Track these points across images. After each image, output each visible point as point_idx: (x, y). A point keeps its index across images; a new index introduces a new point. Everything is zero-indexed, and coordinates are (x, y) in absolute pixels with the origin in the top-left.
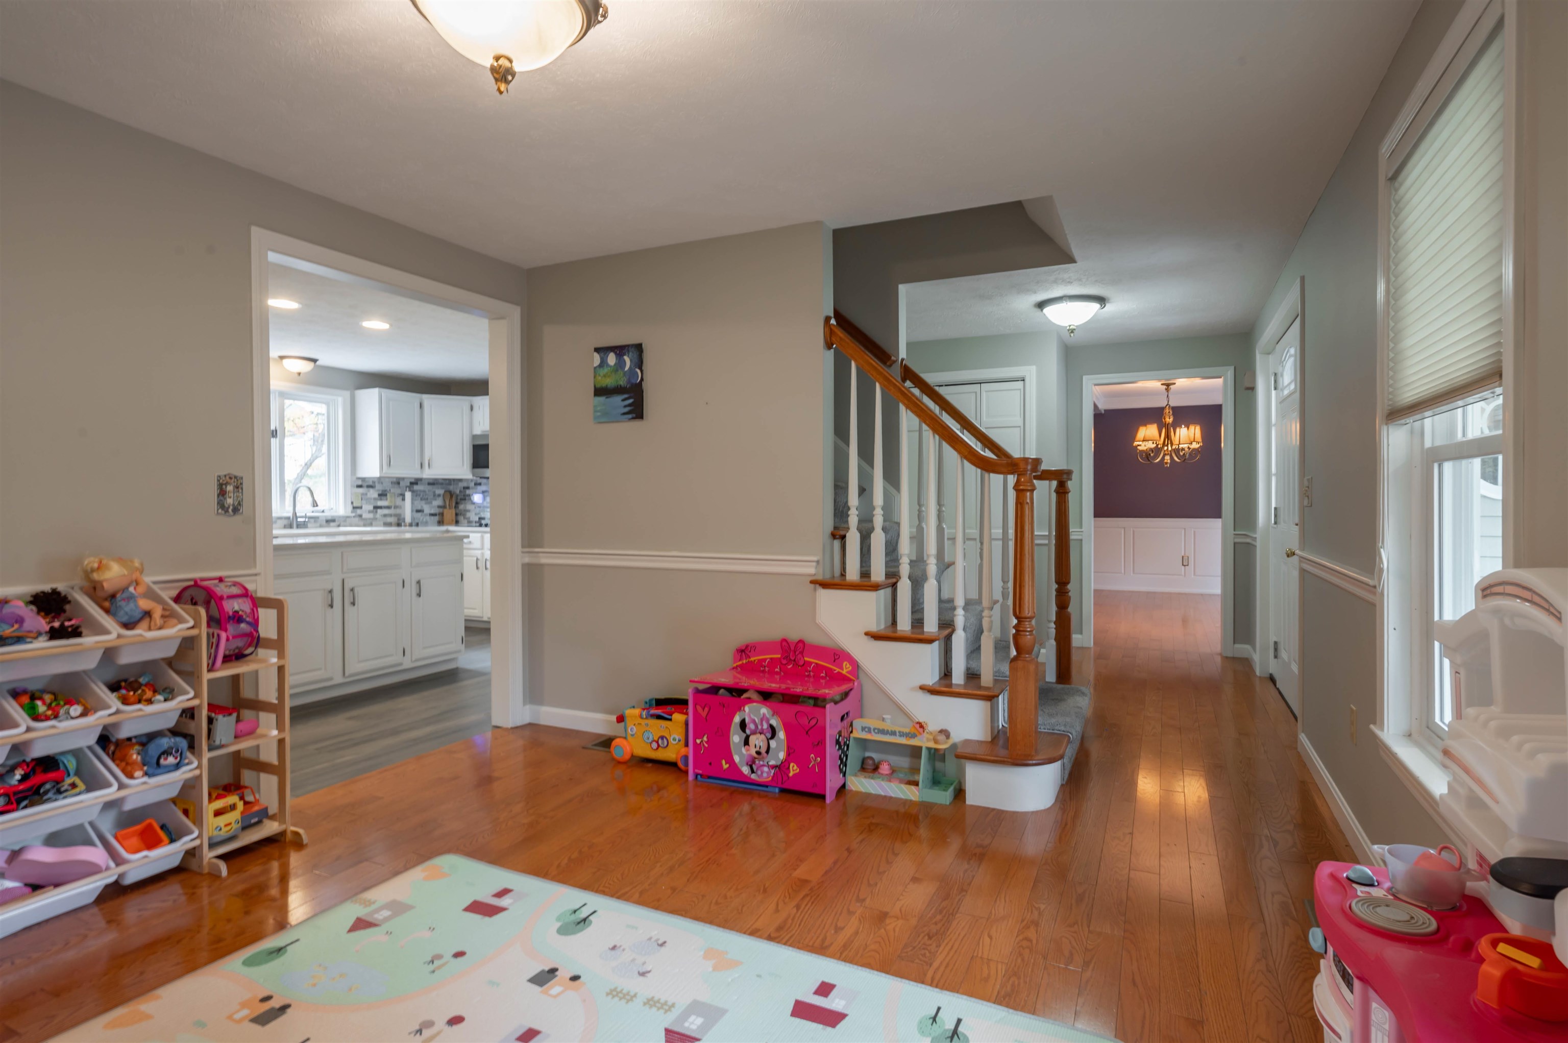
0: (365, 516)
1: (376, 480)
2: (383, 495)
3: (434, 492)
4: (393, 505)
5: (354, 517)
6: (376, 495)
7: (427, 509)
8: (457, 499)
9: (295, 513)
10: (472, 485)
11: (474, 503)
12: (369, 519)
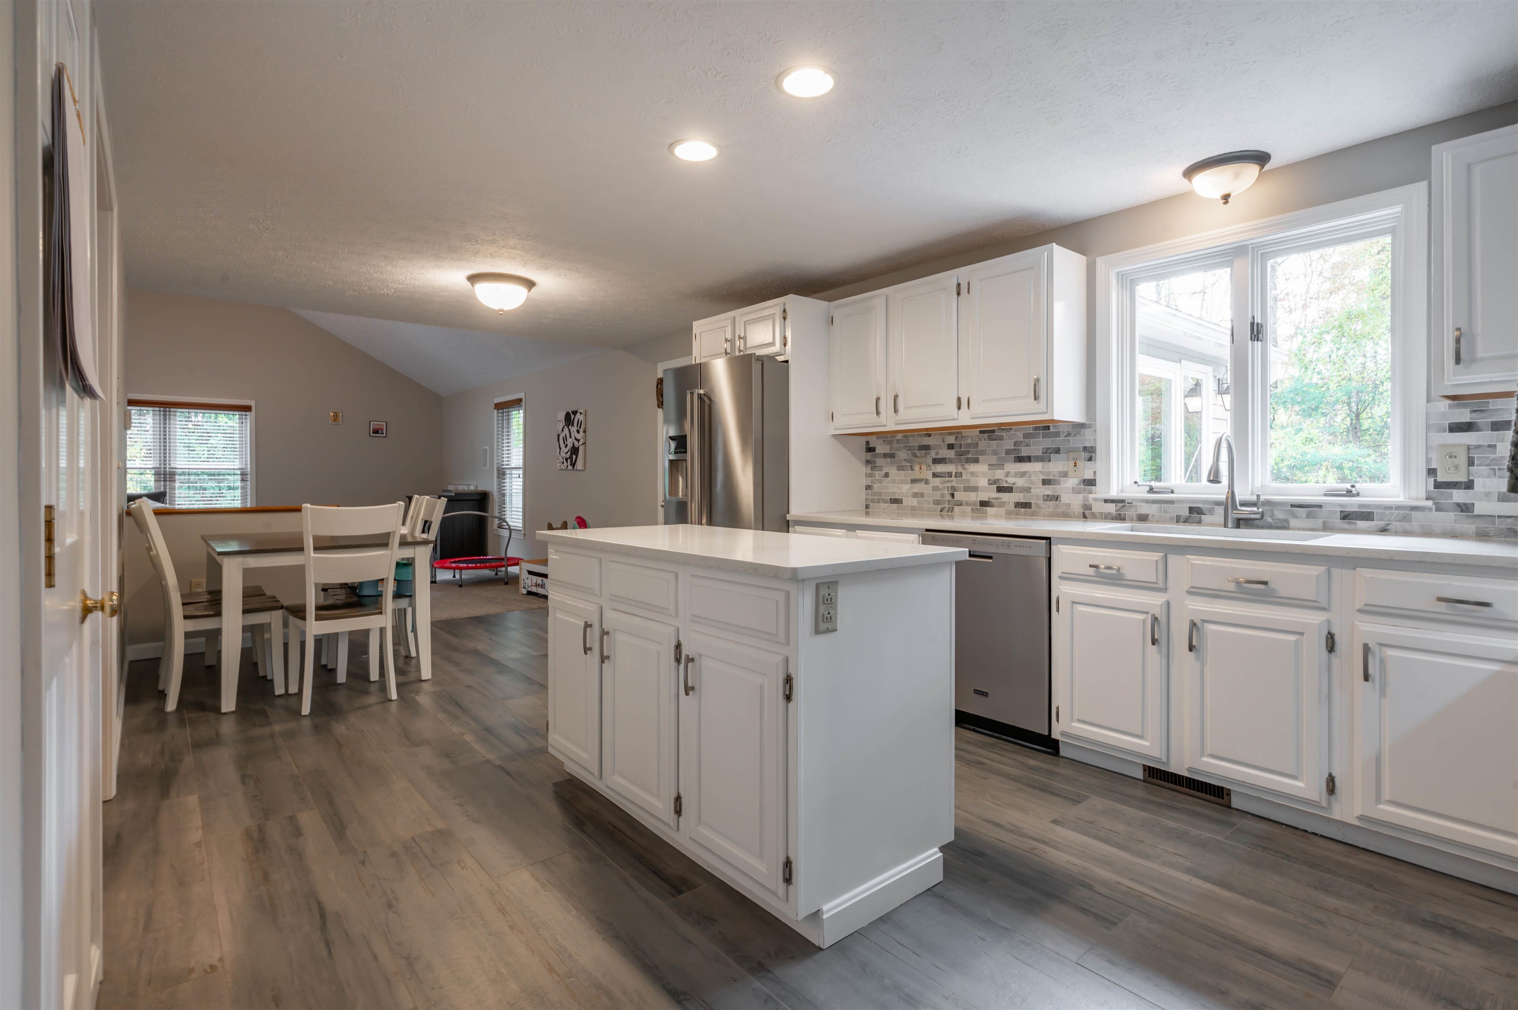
12: (1499, 517)
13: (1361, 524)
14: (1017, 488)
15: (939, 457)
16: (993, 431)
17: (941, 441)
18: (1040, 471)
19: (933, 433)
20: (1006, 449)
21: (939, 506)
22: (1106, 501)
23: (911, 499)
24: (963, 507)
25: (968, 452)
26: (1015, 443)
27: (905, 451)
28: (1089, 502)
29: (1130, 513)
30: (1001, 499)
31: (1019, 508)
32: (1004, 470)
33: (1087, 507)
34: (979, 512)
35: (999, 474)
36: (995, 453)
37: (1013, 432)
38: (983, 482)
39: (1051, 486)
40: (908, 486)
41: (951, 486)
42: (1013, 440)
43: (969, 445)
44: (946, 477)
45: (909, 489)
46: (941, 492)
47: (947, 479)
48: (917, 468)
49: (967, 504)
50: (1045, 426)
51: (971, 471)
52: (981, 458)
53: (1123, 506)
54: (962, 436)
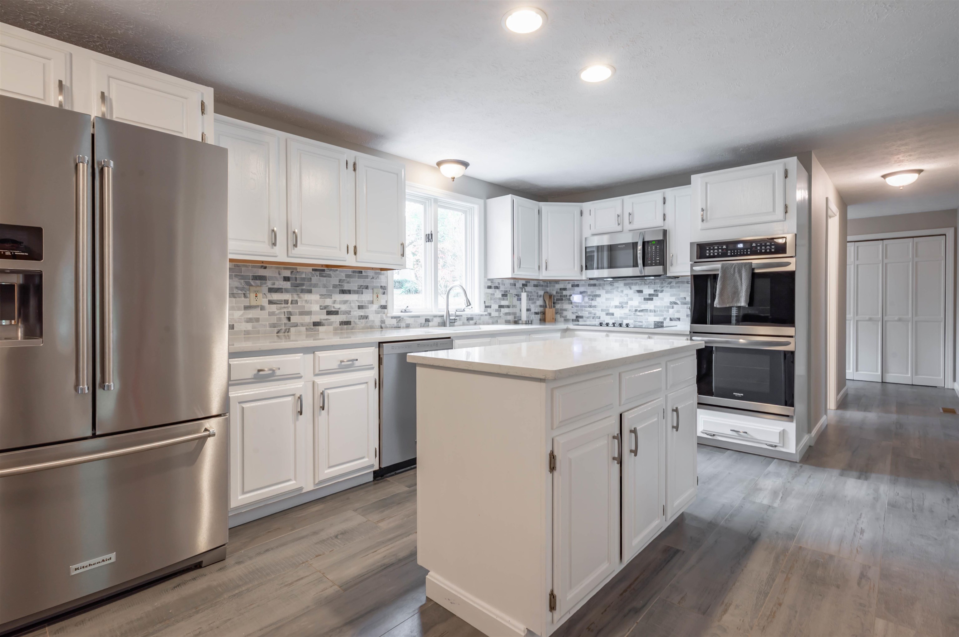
0: (494, 314)
1: (500, 281)
2: (505, 295)
3: (538, 293)
4: (511, 304)
5: (486, 315)
6: (500, 296)
7: (534, 310)
8: (554, 299)
9: (448, 312)
10: (569, 286)
11: (571, 303)
12: (496, 317)
13: (471, 322)
14: (341, 311)
15: (275, 286)
16: (324, 270)
17: (278, 274)
18: (356, 300)
19: (268, 266)
20: (333, 284)
21: (276, 328)
22: (392, 318)
23: (244, 324)
24: (298, 327)
25: (303, 285)
26: (340, 281)
27: (237, 279)
28: (383, 318)
29: (403, 324)
30: (330, 320)
31: (343, 325)
32: (332, 299)
33: (383, 322)
34: (312, 331)
35: (328, 302)
36: (325, 286)
37: (338, 272)
38: (315, 308)
39: (363, 310)
40: (241, 312)
41: (287, 312)
42: (338, 278)
43: (303, 279)
44: (282, 304)
45: (242, 315)
46: (278, 316)
47: (283, 305)
48: (253, 295)
49: (302, 325)
50: (359, 271)
51: (305, 299)
52: (313, 289)
53: (400, 320)
54: (298, 272)
